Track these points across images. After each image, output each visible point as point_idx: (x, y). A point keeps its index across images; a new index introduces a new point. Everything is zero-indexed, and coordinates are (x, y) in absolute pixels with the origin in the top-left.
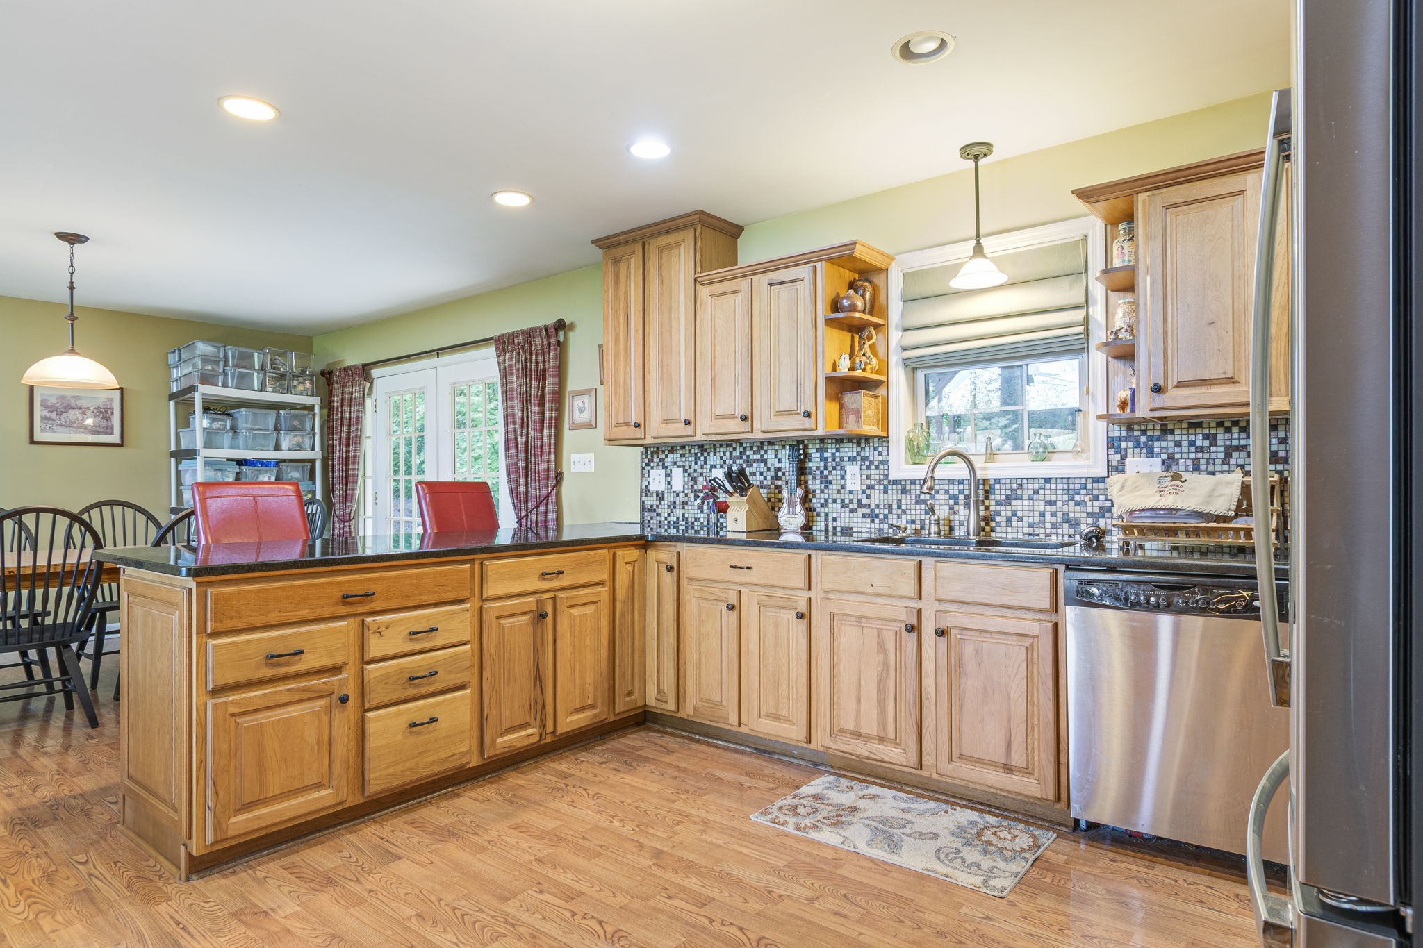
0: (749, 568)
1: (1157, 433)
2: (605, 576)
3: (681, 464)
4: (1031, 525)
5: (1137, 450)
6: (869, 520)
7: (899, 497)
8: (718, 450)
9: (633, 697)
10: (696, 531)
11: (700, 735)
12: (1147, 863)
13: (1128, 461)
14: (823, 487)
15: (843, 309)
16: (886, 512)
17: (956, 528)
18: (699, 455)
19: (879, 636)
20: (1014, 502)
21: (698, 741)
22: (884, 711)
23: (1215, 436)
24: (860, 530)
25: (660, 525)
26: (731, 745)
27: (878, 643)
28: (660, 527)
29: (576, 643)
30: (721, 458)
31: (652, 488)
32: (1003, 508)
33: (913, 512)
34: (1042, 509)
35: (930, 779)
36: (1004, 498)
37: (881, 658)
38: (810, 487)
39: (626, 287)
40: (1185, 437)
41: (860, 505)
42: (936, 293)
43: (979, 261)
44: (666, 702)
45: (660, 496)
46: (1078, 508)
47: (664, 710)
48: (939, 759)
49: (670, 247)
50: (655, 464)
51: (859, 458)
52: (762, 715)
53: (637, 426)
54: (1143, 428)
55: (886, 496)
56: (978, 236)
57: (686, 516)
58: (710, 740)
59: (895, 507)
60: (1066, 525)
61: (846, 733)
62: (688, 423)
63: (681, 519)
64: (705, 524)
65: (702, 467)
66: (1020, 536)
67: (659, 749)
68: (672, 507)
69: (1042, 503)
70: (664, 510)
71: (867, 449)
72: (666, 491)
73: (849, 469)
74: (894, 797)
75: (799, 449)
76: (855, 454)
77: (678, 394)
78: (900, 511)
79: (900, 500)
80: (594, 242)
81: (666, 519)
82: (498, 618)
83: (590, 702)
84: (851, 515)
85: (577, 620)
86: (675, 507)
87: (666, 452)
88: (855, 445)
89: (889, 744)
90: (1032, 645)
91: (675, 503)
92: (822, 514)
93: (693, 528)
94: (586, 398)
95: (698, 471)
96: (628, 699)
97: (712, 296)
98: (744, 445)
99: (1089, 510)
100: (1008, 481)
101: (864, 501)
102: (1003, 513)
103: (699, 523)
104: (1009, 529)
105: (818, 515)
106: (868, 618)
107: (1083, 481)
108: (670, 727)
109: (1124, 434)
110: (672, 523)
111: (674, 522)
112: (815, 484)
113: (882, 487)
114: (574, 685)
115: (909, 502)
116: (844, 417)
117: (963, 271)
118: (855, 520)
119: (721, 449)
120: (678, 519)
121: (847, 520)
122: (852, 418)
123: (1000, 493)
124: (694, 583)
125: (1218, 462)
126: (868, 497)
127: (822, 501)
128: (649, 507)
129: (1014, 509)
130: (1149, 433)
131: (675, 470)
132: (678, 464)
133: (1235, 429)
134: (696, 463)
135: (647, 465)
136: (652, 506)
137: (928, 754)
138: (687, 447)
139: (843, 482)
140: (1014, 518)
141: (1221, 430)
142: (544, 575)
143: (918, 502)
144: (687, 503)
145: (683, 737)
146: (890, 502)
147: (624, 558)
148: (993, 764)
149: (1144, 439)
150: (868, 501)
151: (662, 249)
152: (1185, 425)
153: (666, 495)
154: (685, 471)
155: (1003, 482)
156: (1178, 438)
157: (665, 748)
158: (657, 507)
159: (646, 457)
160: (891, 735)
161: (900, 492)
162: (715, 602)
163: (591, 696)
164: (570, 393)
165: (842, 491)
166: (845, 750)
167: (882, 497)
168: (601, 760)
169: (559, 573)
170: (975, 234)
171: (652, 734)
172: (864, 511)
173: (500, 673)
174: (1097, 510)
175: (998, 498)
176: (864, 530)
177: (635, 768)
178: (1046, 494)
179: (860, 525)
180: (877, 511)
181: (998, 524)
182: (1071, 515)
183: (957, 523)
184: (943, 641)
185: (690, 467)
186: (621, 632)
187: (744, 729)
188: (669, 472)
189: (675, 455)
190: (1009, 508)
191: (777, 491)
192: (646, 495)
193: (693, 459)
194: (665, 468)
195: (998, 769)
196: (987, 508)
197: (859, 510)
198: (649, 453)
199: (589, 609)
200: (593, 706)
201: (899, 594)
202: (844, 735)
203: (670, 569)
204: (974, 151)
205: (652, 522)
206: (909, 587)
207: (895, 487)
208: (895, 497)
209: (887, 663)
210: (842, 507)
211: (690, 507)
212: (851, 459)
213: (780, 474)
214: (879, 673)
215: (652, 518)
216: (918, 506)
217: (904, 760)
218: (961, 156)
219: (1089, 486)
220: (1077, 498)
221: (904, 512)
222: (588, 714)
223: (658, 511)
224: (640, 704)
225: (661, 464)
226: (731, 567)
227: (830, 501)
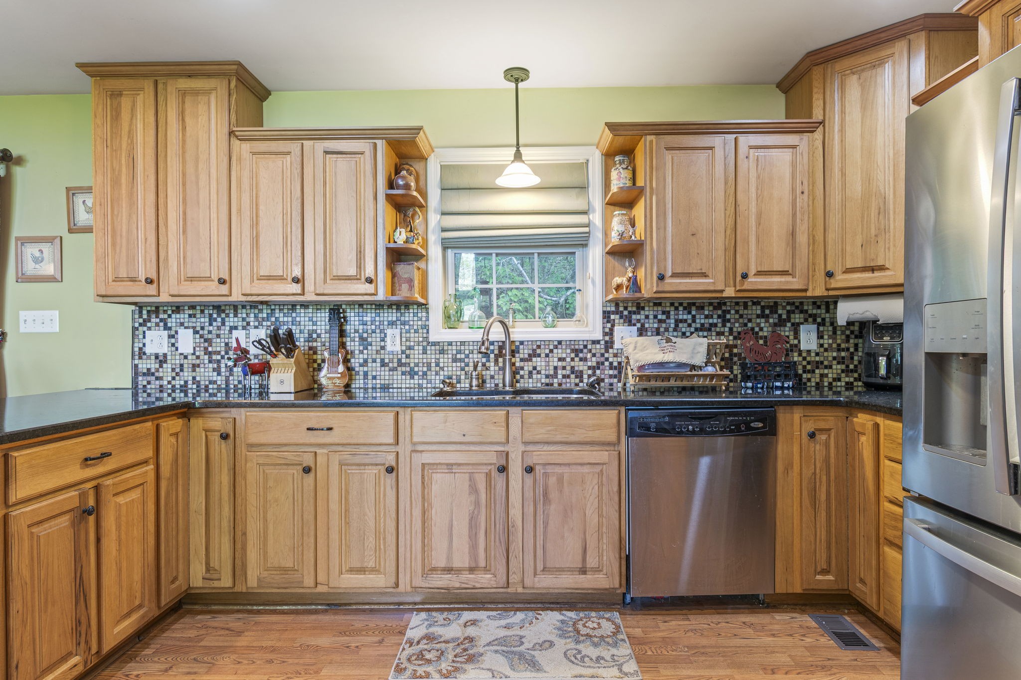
0: (330, 429)
1: (634, 309)
2: (149, 453)
3: (190, 324)
4: (547, 376)
5: (622, 321)
6: (408, 377)
7: (437, 356)
8: (239, 311)
9: (177, 583)
10: (211, 395)
11: (260, 605)
12: (682, 617)
13: (616, 328)
14: (361, 348)
15: (398, 187)
16: (425, 369)
17: (488, 381)
18: (215, 316)
19: (470, 480)
20: (534, 359)
21: (259, 612)
22: (476, 544)
23: (669, 312)
24: (399, 386)
25: (161, 389)
26: (299, 607)
27: (470, 486)
28: (161, 391)
29: (123, 536)
30: (244, 319)
31: (148, 350)
32: (526, 363)
33: (450, 369)
34: (555, 364)
35: (516, 594)
36: (526, 356)
37: (473, 498)
38: (348, 348)
39: (130, 125)
40: (651, 313)
41: (400, 364)
42: (471, 187)
43: (518, 165)
44: (220, 579)
45: (161, 358)
46: (581, 363)
47: (214, 588)
48: (526, 575)
49: (196, 93)
50: (154, 325)
51: (398, 323)
52: (344, 570)
53: (149, 281)
54: (625, 305)
55: (425, 356)
56: (518, 144)
57: (198, 379)
58: (272, 608)
59: (433, 365)
60: (573, 376)
61: (437, 570)
62: (222, 282)
63: (190, 382)
64: (223, 386)
65: (219, 328)
66: (539, 385)
67: (222, 632)
68: (178, 370)
69: (556, 359)
70: (166, 373)
71: (407, 315)
72: (169, 353)
73: (389, 332)
74: (489, 617)
75: (337, 312)
76: (394, 319)
77: (207, 250)
78: (438, 369)
79: (439, 359)
80: (80, 66)
81: (169, 383)
82: (29, 526)
83: (137, 603)
84: (391, 373)
85: (124, 509)
86: (182, 370)
87: (170, 312)
88: (394, 311)
89: (479, 572)
90: (602, 471)
91: (182, 365)
92: (361, 373)
93: (207, 391)
94: (46, 248)
95: (214, 332)
96: (173, 586)
97: (254, 154)
98: (273, 307)
99: (589, 364)
100: (530, 343)
101: (403, 361)
102: (526, 368)
103: (215, 386)
104: (531, 380)
105: (358, 373)
106: (459, 465)
107: (585, 343)
108: (215, 604)
109: (613, 309)
110: (178, 386)
111: (181, 386)
112: (352, 345)
113: (421, 348)
114: (121, 587)
115: (446, 360)
116: (397, 285)
117: (507, 171)
118: (395, 377)
119: (244, 311)
120: (186, 382)
121: (387, 377)
122: (405, 287)
123: (524, 352)
124: (254, 449)
125: (671, 329)
126: (408, 357)
127: (361, 361)
128: (145, 371)
129: (534, 365)
130: (630, 309)
131: (182, 331)
132: (186, 325)
133: (681, 308)
134: (211, 324)
135: (140, 325)
136: (149, 370)
137: (514, 573)
138: (198, 308)
139: (382, 344)
140: (535, 372)
141: (672, 308)
142: (87, 461)
143: (455, 360)
144: (198, 366)
145: (238, 611)
146: (429, 361)
147: (168, 430)
148: (571, 570)
149: (626, 313)
150: (408, 361)
151: (183, 94)
152: (651, 304)
153: (169, 357)
154: (196, 332)
155: (526, 343)
156: (647, 313)
157: (228, 629)
158: (157, 370)
159: (141, 317)
160: (482, 564)
161: (438, 352)
162: (285, 467)
163: (138, 595)
164: (17, 239)
165: (382, 352)
166: (440, 586)
167: (421, 356)
168: (163, 667)
169: (105, 455)
170: (515, 143)
171: (199, 617)
172: (404, 369)
173: (33, 598)
174: (594, 364)
175: (522, 356)
176: (404, 386)
177: (214, 664)
178: (558, 352)
179: (399, 382)
180: (416, 369)
181: (522, 377)
182: (576, 368)
183: (488, 377)
184: (529, 479)
185: (202, 328)
186: (166, 513)
187: (321, 589)
188: (173, 333)
189: (182, 316)
190: (530, 363)
191: (311, 352)
192: (140, 358)
193: (207, 320)
194: (166, 328)
195: (575, 573)
196: (514, 364)
197: (399, 369)
198: (145, 312)
199: (135, 495)
200: (140, 606)
201: (490, 440)
202: (434, 572)
203: (225, 437)
204: (516, 74)
205: (149, 386)
206: (498, 434)
207: (433, 348)
208: (433, 356)
209: (478, 502)
210: (382, 366)
211: (202, 370)
212: (392, 324)
213: (315, 336)
214: (471, 512)
215: (149, 383)
216: (454, 364)
217: (495, 583)
218: (505, 77)
219: (589, 347)
220: (581, 355)
221: (442, 369)
222: (135, 617)
223: (157, 374)
224: (184, 588)
225: (162, 324)
226: (308, 429)
227: (370, 360)
